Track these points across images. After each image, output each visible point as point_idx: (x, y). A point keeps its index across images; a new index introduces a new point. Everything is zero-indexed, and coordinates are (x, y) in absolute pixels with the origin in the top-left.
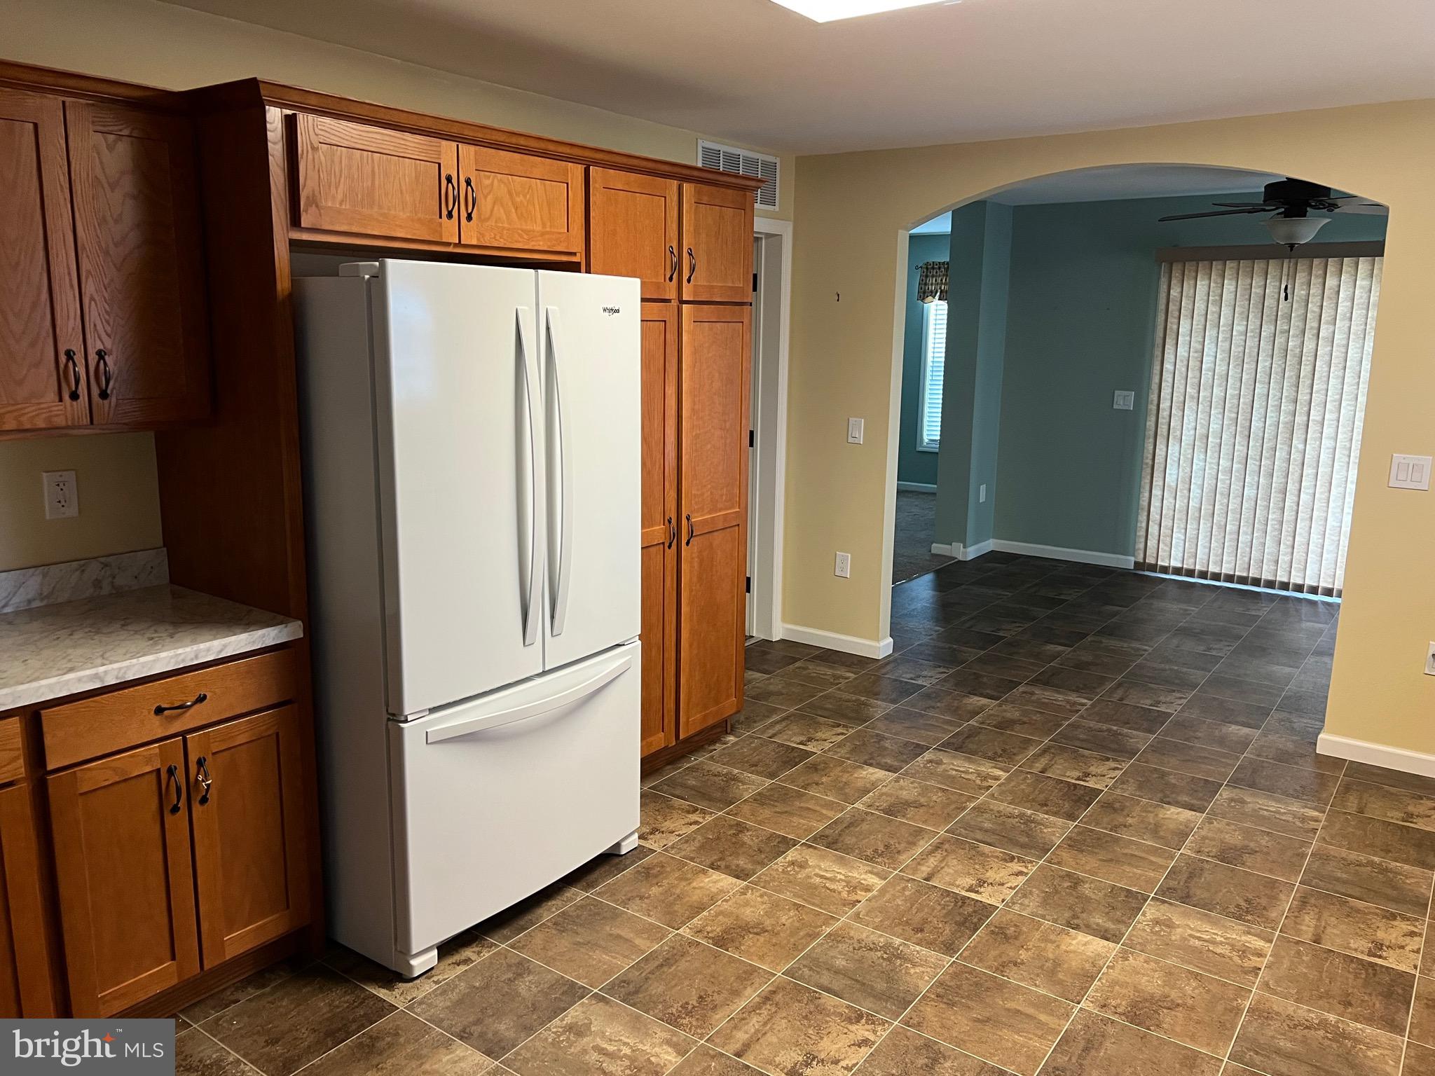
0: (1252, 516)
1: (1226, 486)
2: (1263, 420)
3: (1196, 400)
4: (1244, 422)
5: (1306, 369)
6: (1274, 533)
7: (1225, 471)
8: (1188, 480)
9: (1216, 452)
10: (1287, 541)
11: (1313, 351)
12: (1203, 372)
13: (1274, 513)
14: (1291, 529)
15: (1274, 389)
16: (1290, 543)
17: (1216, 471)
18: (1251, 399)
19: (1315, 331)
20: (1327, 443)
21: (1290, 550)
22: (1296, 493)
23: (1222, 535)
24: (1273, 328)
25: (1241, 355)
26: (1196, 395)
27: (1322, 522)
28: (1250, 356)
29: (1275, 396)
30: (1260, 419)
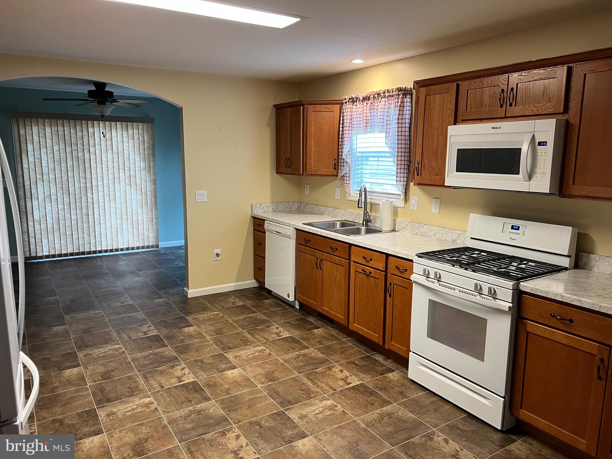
0: (76, 227)
1: (63, 216)
2: (74, 186)
3: (42, 180)
4: (66, 188)
5: (87, 165)
6: (87, 232)
7: (61, 210)
8: (45, 216)
9: (56, 202)
10: (92, 234)
11: (89, 157)
12: (43, 168)
13: (85, 224)
14: (93, 229)
15: (76, 174)
16: (94, 235)
17: (57, 210)
18: (67, 178)
19: (88, 150)
20: (101, 194)
21: (94, 238)
22: (93, 215)
23: (65, 237)
24: (71, 149)
25: (59, 160)
26: (41, 178)
27: (104, 224)
28: (63, 160)
29: (77, 176)
30: (72, 186)
